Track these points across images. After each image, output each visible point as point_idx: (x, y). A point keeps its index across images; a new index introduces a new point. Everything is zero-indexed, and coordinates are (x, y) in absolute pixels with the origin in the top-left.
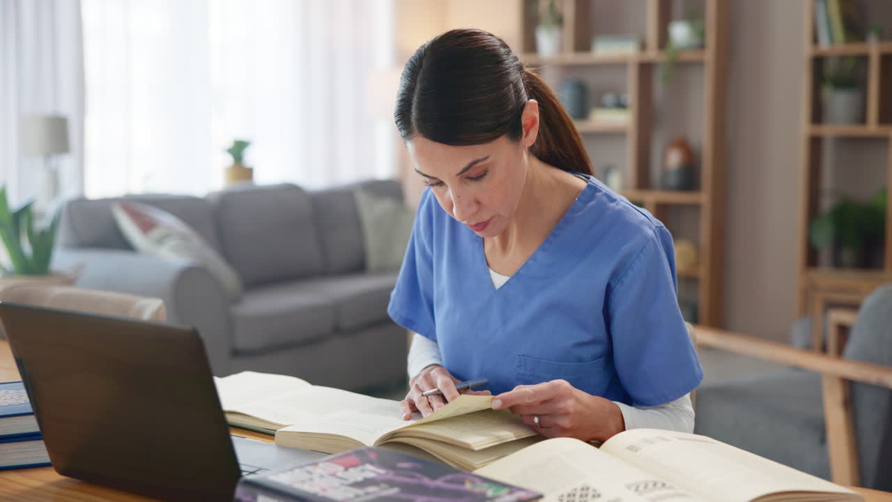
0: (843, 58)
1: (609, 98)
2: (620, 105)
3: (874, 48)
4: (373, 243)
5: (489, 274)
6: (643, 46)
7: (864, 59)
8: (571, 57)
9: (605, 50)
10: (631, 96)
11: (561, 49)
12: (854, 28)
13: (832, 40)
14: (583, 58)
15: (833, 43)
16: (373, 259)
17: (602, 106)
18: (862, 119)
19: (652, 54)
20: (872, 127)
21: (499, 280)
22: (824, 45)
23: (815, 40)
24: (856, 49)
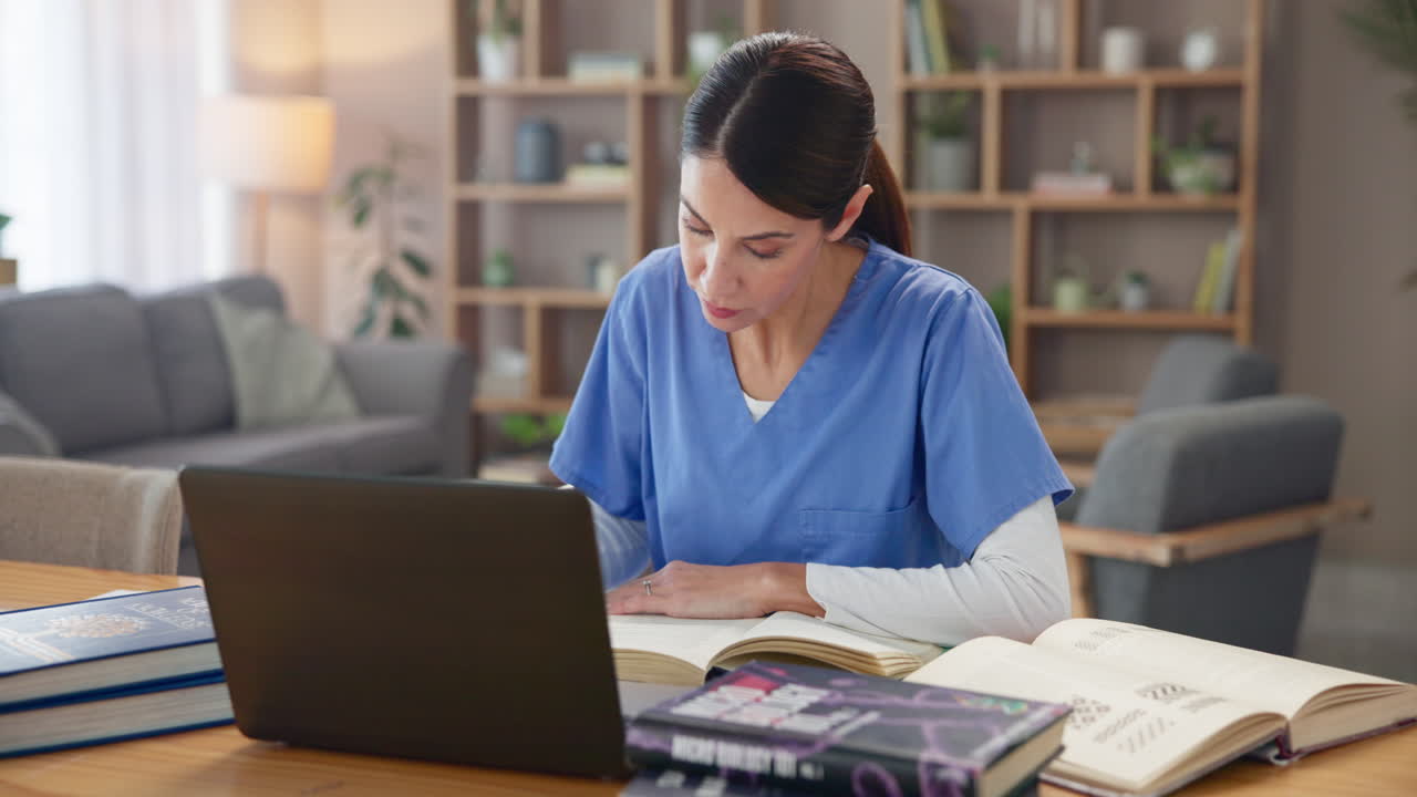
0: (946, 95)
1: (595, 150)
2: (614, 161)
3: (990, 80)
4: (245, 381)
5: (745, 402)
6: (649, 70)
7: (977, 96)
8: (534, 84)
9: (588, 74)
10: (631, 146)
11: (520, 71)
12: (961, 51)
13: (930, 67)
14: (553, 86)
15: (933, 70)
16: (247, 410)
17: (585, 161)
18: (975, 183)
19: (664, 81)
20: (990, 196)
21: (759, 408)
22: (920, 75)
23: (907, 66)
24: (964, 80)
